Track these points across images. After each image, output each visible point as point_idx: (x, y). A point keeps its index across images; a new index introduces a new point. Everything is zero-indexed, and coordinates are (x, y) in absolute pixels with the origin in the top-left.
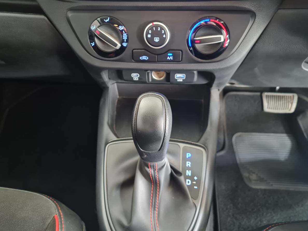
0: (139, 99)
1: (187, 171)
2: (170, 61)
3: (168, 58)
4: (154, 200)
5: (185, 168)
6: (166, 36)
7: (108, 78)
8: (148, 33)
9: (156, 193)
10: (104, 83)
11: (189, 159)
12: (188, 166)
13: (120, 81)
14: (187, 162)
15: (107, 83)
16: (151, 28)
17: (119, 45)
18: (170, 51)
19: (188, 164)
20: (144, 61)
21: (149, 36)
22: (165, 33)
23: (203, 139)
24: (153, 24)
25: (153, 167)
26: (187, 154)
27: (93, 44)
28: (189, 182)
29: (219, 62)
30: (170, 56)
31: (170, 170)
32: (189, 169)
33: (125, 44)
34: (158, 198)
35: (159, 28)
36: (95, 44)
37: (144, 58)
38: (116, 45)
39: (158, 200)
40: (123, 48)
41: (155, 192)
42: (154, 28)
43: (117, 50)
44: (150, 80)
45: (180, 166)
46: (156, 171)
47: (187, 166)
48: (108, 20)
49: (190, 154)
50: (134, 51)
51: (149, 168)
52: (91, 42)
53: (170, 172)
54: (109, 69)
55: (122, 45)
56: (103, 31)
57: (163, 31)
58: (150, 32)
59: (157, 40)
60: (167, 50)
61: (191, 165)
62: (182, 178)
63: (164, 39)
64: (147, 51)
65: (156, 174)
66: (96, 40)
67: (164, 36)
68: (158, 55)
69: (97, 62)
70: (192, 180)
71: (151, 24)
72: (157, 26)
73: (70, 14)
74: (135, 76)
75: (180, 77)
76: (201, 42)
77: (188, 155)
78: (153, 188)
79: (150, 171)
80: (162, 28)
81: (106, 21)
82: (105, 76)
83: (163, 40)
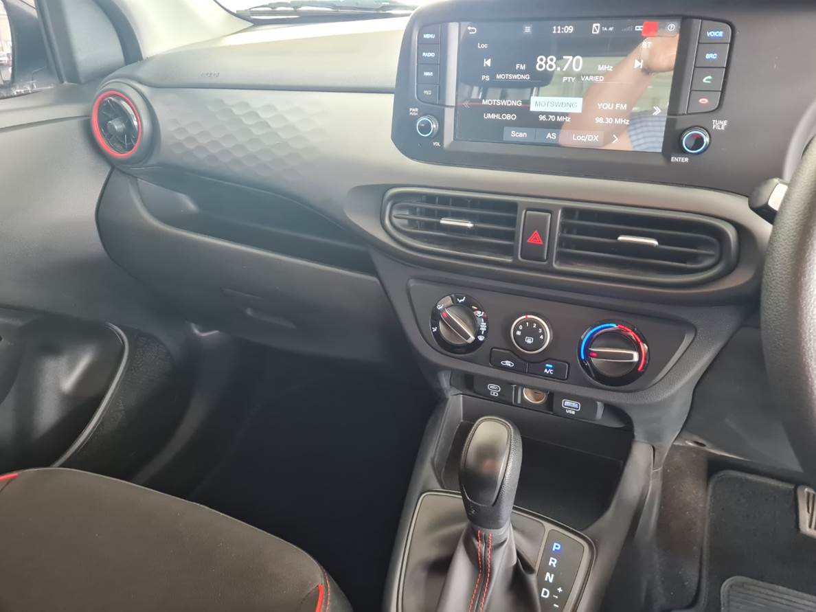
0: (477, 422)
1: (548, 574)
2: (548, 376)
3: (546, 370)
4: (477, 602)
5: (545, 568)
6: (544, 337)
7: (449, 384)
8: (516, 329)
9: (483, 590)
10: (441, 390)
11: (556, 554)
12: (552, 564)
13: (468, 392)
14: (552, 558)
15: (445, 391)
16: (523, 323)
17: (472, 338)
18: (550, 361)
19: (553, 562)
20: (506, 368)
21: (519, 333)
22: (543, 333)
23: (594, 528)
24: (527, 318)
25: (485, 539)
26: (555, 544)
27: (435, 330)
28: (545, 593)
29: (630, 394)
30: (548, 369)
31: (515, 559)
32: (551, 570)
33: (481, 338)
34: (485, 598)
35: (535, 325)
36: (438, 329)
37: (508, 363)
38: (468, 337)
39: (484, 604)
40: (476, 343)
41: (482, 587)
42: (527, 323)
43: (468, 344)
44: (519, 402)
45: (536, 563)
46: (489, 549)
47: (550, 564)
48: (463, 300)
49: (559, 546)
50: (494, 350)
51: (478, 541)
52: (432, 327)
53: (515, 562)
54: (453, 371)
55: (476, 339)
56: (452, 315)
57: (540, 330)
58: (521, 327)
59: (529, 341)
60: (545, 357)
61: (556, 565)
62: (533, 579)
63: (543, 342)
64: (513, 354)
65: (488, 554)
66: (441, 324)
67: (542, 337)
68: (530, 362)
69: (436, 357)
70: (554, 591)
71: (524, 317)
72: (532, 322)
73: (412, 283)
74: (494, 390)
75: (571, 406)
76: (599, 355)
77: (556, 547)
78: (480, 579)
79: (480, 546)
80: (539, 326)
81: (460, 301)
82: (445, 381)
83: (538, 343)
